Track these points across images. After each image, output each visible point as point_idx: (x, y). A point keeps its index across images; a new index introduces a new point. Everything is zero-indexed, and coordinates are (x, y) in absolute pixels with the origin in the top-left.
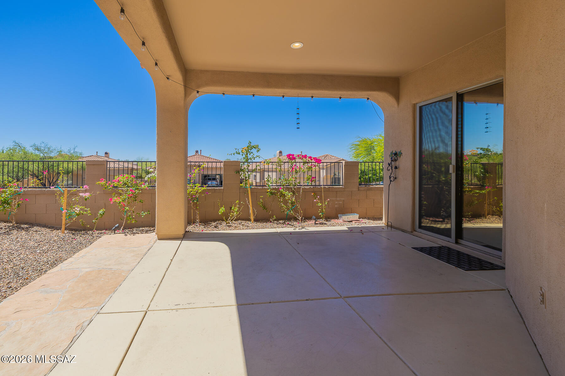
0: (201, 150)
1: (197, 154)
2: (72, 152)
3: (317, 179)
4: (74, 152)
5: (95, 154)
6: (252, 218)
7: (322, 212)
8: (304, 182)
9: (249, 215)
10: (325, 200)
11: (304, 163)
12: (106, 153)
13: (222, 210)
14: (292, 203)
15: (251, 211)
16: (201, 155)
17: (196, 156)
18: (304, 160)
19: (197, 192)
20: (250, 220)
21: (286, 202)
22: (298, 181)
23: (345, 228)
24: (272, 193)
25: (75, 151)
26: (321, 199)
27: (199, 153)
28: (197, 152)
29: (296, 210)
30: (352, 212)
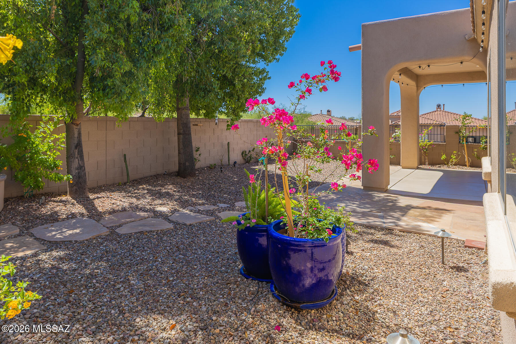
0: (444, 105)
1: (439, 110)
2: (302, 111)
4: (304, 112)
5: (319, 113)
6: (468, 165)
9: (465, 162)
12: (328, 111)
13: (444, 157)
15: (466, 159)
16: (445, 110)
17: (436, 113)
19: (426, 145)
20: (466, 166)
25: (305, 110)
27: (442, 109)
28: (439, 106)
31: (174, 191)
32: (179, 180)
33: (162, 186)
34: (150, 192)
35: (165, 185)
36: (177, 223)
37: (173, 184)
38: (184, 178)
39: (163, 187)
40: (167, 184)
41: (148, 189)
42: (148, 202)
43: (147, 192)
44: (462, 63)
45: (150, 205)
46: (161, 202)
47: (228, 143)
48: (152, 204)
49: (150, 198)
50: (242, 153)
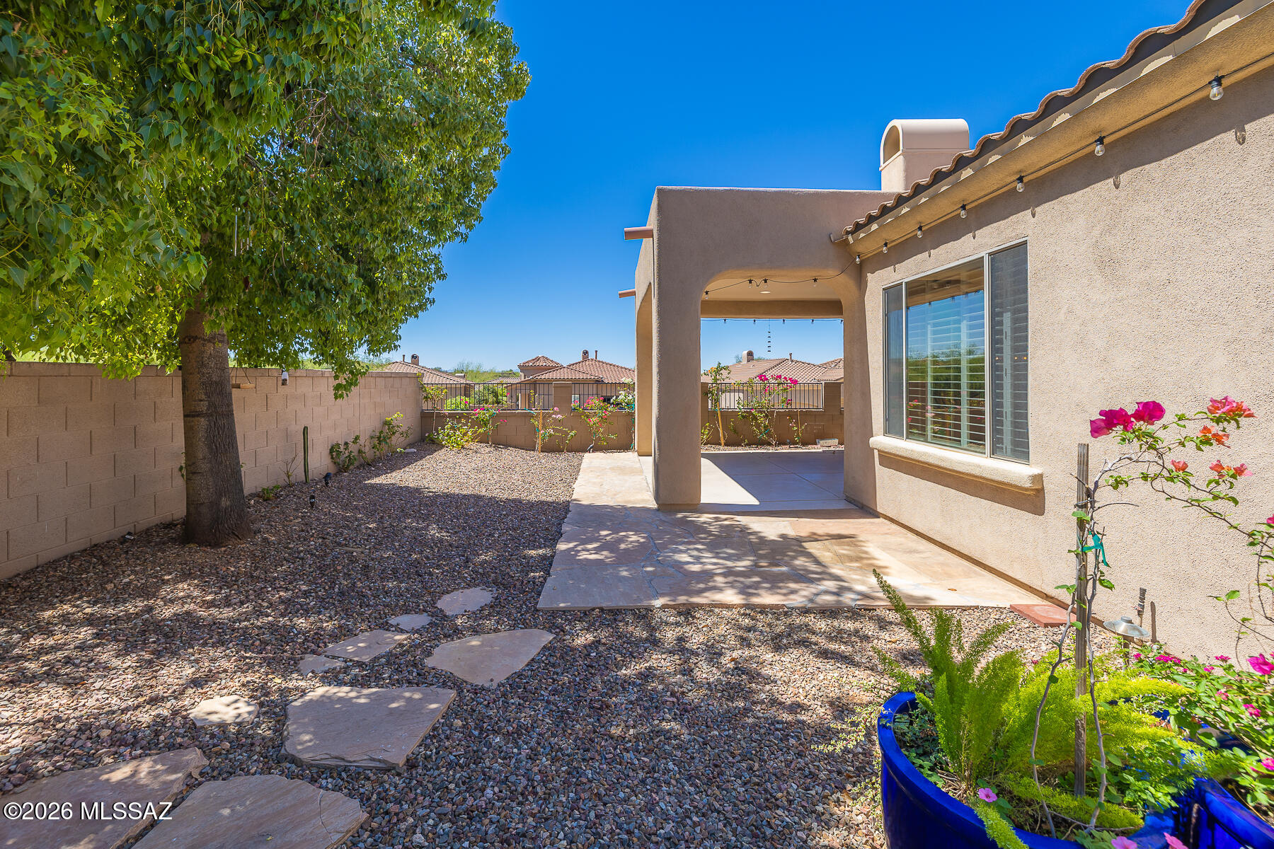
0: (596, 352)
3: (794, 401)
6: (722, 441)
7: (798, 436)
8: (779, 406)
9: (719, 439)
10: (802, 425)
11: (779, 384)
12: (414, 357)
14: (766, 427)
15: (721, 437)
18: (779, 381)
20: (720, 444)
21: (758, 426)
22: (772, 403)
23: (821, 450)
24: (743, 416)
26: (796, 423)
29: (769, 435)
30: (833, 437)
31: (212, 604)
32: (200, 555)
33: (146, 592)
34: (105, 630)
35: (158, 588)
36: (346, 769)
37: (185, 576)
38: (216, 545)
39: (154, 596)
40: (165, 582)
41: (90, 621)
42: (136, 691)
43: (97, 636)
44: (815, 280)
45: (154, 701)
46: (189, 671)
47: (305, 429)
48: (159, 690)
49: (130, 661)
50: (331, 451)
